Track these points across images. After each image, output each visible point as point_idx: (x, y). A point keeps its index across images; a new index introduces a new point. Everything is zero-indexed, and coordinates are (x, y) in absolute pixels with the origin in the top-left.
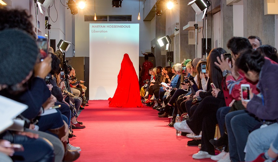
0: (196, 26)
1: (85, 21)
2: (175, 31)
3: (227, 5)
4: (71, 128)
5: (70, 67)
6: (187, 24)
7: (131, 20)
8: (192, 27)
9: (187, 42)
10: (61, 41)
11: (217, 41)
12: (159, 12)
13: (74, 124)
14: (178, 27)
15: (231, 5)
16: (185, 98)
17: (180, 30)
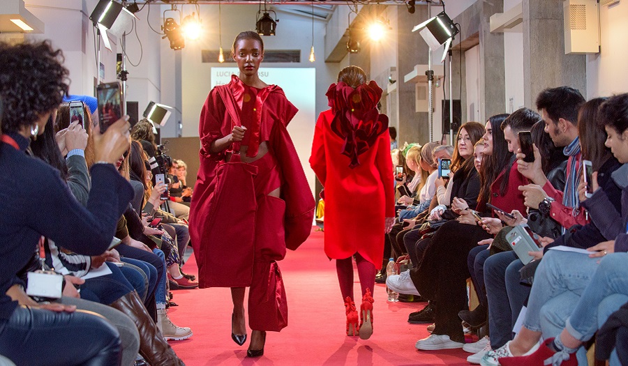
0: (430, 75)
1: (204, 61)
2: (388, 85)
3: (492, 33)
4: (167, 288)
5: (169, 159)
6: (412, 70)
7: (298, 61)
8: (423, 77)
9: (414, 107)
10: (151, 104)
11: (472, 106)
12: (353, 45)
13: (176, 280)
14: (395, 77)
15: (499, 33)
16: (407, 224)
17: (397, 81)
